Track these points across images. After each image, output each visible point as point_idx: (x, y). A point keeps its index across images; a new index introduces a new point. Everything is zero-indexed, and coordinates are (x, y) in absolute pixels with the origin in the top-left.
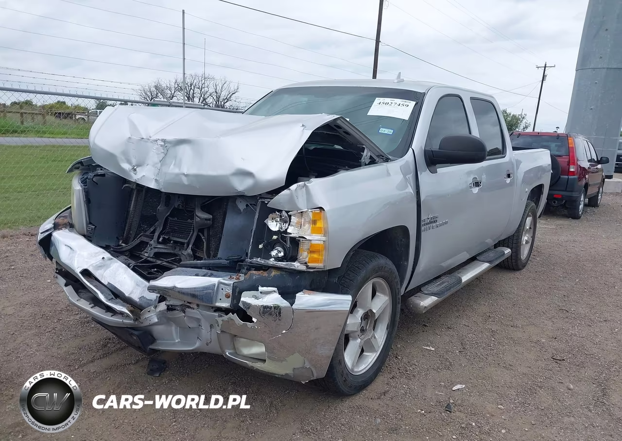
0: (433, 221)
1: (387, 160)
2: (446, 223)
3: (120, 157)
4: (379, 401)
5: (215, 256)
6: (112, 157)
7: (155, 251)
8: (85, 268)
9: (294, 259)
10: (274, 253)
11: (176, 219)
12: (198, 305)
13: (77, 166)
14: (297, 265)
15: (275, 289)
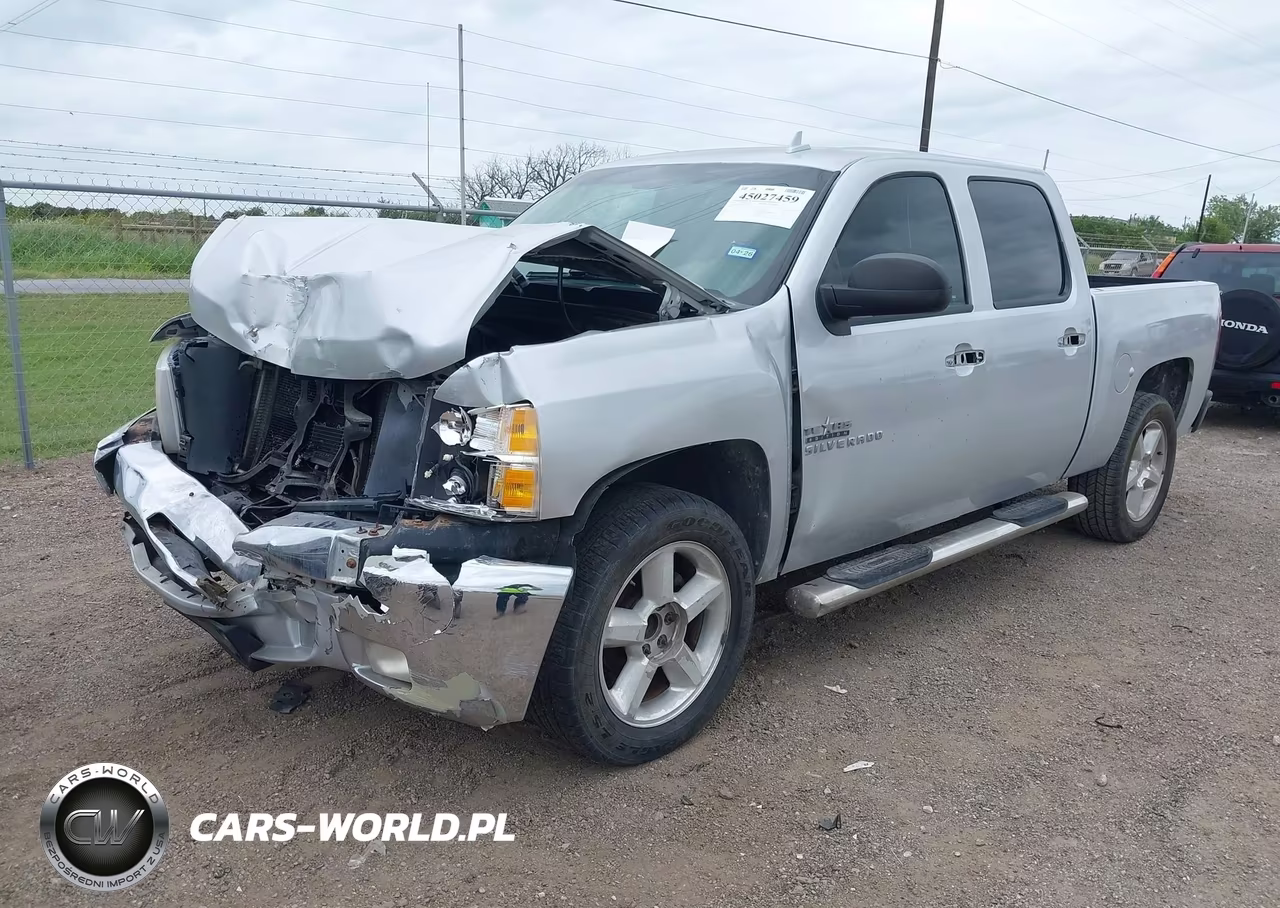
0: (839, 432)
1: (723, 310)
2: (878, 437)
3: (231, 312)
4: (682, 782)
5: (359, 493)
6: (218, 310)
7: (290, 484)
8: (157, 511)
9: (480, 498)
10: (448, 486)
11: (324, 425)
12: (313, 581)
13: (172, 328)
14: (482, 511)
15: (424, 553)
